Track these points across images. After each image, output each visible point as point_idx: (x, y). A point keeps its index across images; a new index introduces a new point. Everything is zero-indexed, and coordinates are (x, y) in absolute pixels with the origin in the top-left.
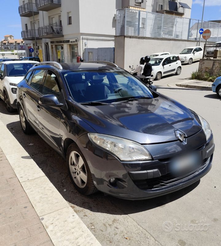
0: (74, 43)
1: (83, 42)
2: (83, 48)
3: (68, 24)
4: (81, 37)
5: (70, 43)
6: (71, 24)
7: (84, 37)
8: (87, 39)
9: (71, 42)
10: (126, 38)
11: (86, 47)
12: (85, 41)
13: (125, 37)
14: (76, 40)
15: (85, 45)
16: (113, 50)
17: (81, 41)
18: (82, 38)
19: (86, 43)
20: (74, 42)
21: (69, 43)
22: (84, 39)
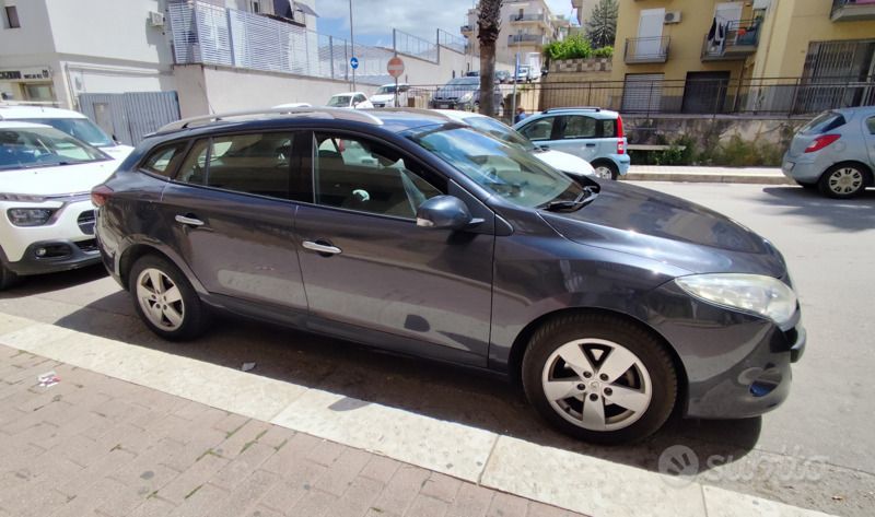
0: (37, 80)
1: (68, 76)
2: (72, 92)
3: (6, 28)
4: (63, 64)
5: (23, 80)
6: (18, 26)
7: (70, 63)
8: (82, 71)
9: (26, 77)
10: (206, 70)
11: (82, 91)
12: (74, 75)
13: (203, 66)
14: (45, 72)
15: (79, 85)
16: (172, 97)
17: (64, 74)
18: (66, 67)
19: (80, 81)
20: (38, 76)
21: (17, 80)
22: (73, 69)
